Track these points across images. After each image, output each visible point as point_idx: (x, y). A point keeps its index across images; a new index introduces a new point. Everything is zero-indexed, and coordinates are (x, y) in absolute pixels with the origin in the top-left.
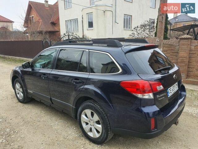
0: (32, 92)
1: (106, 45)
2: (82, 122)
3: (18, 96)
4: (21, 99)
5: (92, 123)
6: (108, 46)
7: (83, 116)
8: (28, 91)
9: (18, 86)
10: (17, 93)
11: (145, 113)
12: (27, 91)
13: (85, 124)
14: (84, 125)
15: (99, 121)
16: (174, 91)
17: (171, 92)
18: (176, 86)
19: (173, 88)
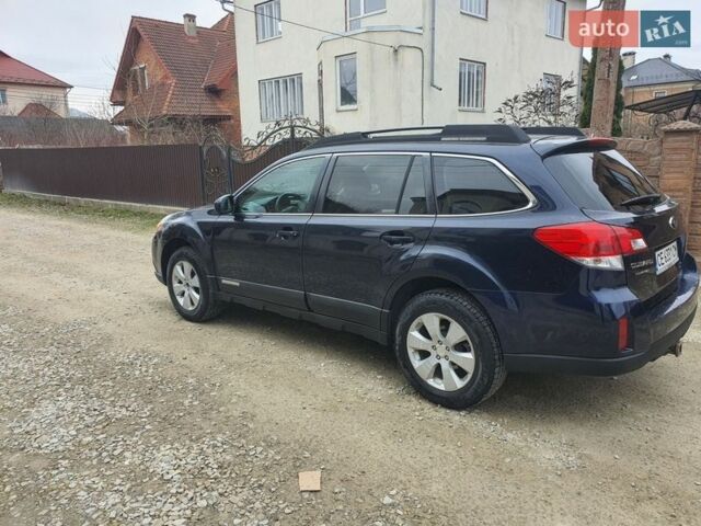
0: (238, 284)
1: (484, 139)
2: (410, 351)
3: (181, 301)
4: (191, 308)
5: (441, 350)
6: (491, 140)
7: (414, 334)
8: (224, 281)
9: (181, 271)
10: (176, 291)
11: (600, 305)
12: (217, 282)
13: (418, 357)
14: (416, 362)
15: (466, 341)
16: (670, 262)
17: (662, 262)
18: (674, 251)
19: (666, 254)
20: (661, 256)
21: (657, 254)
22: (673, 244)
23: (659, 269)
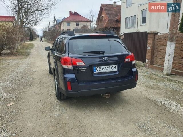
6: (68, 35)
16: (106, 70)
17: (100, 70)
18: (113, 68)
19: (104, 68)
20: (100, 68)
21: (96, 67)
22: (113, 66)
23: (97, 72)
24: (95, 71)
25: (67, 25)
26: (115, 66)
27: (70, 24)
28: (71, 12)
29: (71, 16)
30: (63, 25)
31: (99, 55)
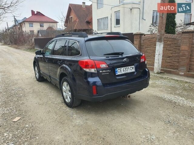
3: (36, 76)
4: (38, 78)
5: (67, 92)
6: (79, 37)
7: (63, 87)
8: (41, 72)
14: (64, 94)
15: (70, 90)
16: (126, 71)
17: (121, 71)
18: (131, 69)
19: (124, 69)
20: (121, 70)
21: (118, 69)
22: (131, 67)
23: (118, 74)
24: (117, 73)
25: (30, 26)
26: (133, 66)
27: (32, 25)
28: (33, 12)
29: (33, 16)
30: (24, 26)
31: (118, 56)
